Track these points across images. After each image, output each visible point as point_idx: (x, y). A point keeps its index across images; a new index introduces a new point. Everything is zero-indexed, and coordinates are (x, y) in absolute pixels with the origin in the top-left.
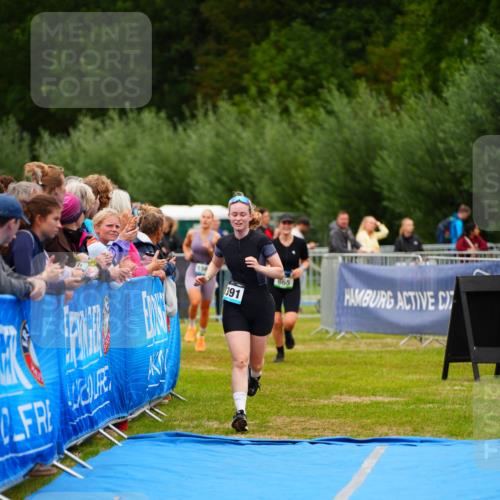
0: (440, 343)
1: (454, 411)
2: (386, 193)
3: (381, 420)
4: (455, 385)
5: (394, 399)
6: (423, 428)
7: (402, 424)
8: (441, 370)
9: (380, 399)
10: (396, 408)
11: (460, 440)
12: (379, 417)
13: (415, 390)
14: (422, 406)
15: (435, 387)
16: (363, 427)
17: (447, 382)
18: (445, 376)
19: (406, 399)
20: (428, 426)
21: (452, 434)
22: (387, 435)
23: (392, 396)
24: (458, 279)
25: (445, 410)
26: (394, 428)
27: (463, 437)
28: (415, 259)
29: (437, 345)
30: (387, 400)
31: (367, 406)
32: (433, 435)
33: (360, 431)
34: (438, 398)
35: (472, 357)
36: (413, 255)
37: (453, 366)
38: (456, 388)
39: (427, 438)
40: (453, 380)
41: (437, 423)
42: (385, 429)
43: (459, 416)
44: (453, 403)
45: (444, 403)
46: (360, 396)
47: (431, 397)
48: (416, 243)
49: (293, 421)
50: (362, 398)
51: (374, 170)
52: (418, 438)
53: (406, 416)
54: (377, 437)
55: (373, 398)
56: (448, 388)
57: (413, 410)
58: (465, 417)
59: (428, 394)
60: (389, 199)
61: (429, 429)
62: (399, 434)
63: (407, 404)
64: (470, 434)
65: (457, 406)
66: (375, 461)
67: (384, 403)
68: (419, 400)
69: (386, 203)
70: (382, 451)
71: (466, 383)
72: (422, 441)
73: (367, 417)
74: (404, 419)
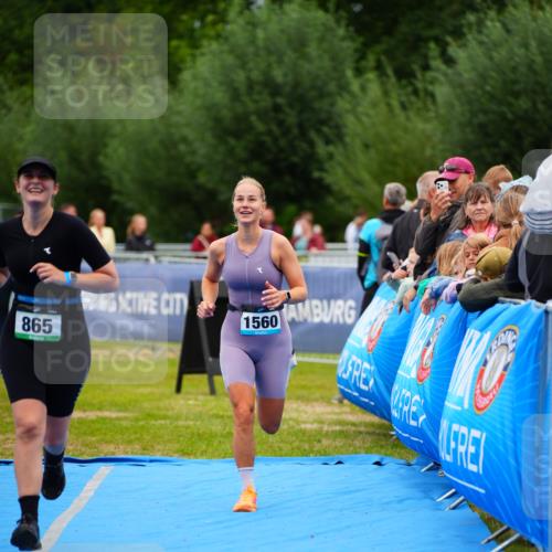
0: (174, 352)
1: (187, 427)
2: (116, 186)
3: (108, 437)
4: (189, 399)
5: (121, 415)
6: (152, 446)
7: (130, 442)
8: (174, 383)
9: (106, 414)
10: (124, 423)
11: (192, 459)
12: (105, 434)
13: (146, 405)
14: (153, 422)
15: (167, 402)
16: (87, 445)
17: (180, 396)
18: (178, 389)
19: (136, 415)
20: (159, 443)
21: (184, 453)
22: (113, 454)
23: (120, 411)
24: (192, 283)
25: (177, 427)
26: (121, 447)
27: (196, 456)
28: (147, 260)
29: (171, 355)
30: (114, 415)
31: (93, 421)
32: (163, 455)
33: (83, 449)
34: (170, 413)
35: (208, 368)
36: (144, 255)
37: (187, 378)
38: (191, 402)
39: (158, 457)
40: (188, 393)
41: (169, 441)
42: (111, 448)
43: (193, 434)
44: (187, 419)
45: (178, 418)
46: (85, 411)
47: (162, 413)
48: (148, 242)
49: (8, 439)
50: (87, 413)
51: (101, 159)
52: (147, 457)
53: (136, 433)
54: (102, 456)
55: (100, 414)
56: (182, 402)
57: (143, 427)
58: (199, 435)
59: (159, 408)
60: (120, 193)
61: (159, 447)
62: (127, 453)
63: (137, 420)
64: (203, 453)
65: (191, 423)
66: (99, 483)
67: (111, 419)
68: (150, 416)
69: (115, 197)
70: (107, 472)
71: (201, 398)
72: (151, 461)
73: (92, 434)
74: (133, 437)
